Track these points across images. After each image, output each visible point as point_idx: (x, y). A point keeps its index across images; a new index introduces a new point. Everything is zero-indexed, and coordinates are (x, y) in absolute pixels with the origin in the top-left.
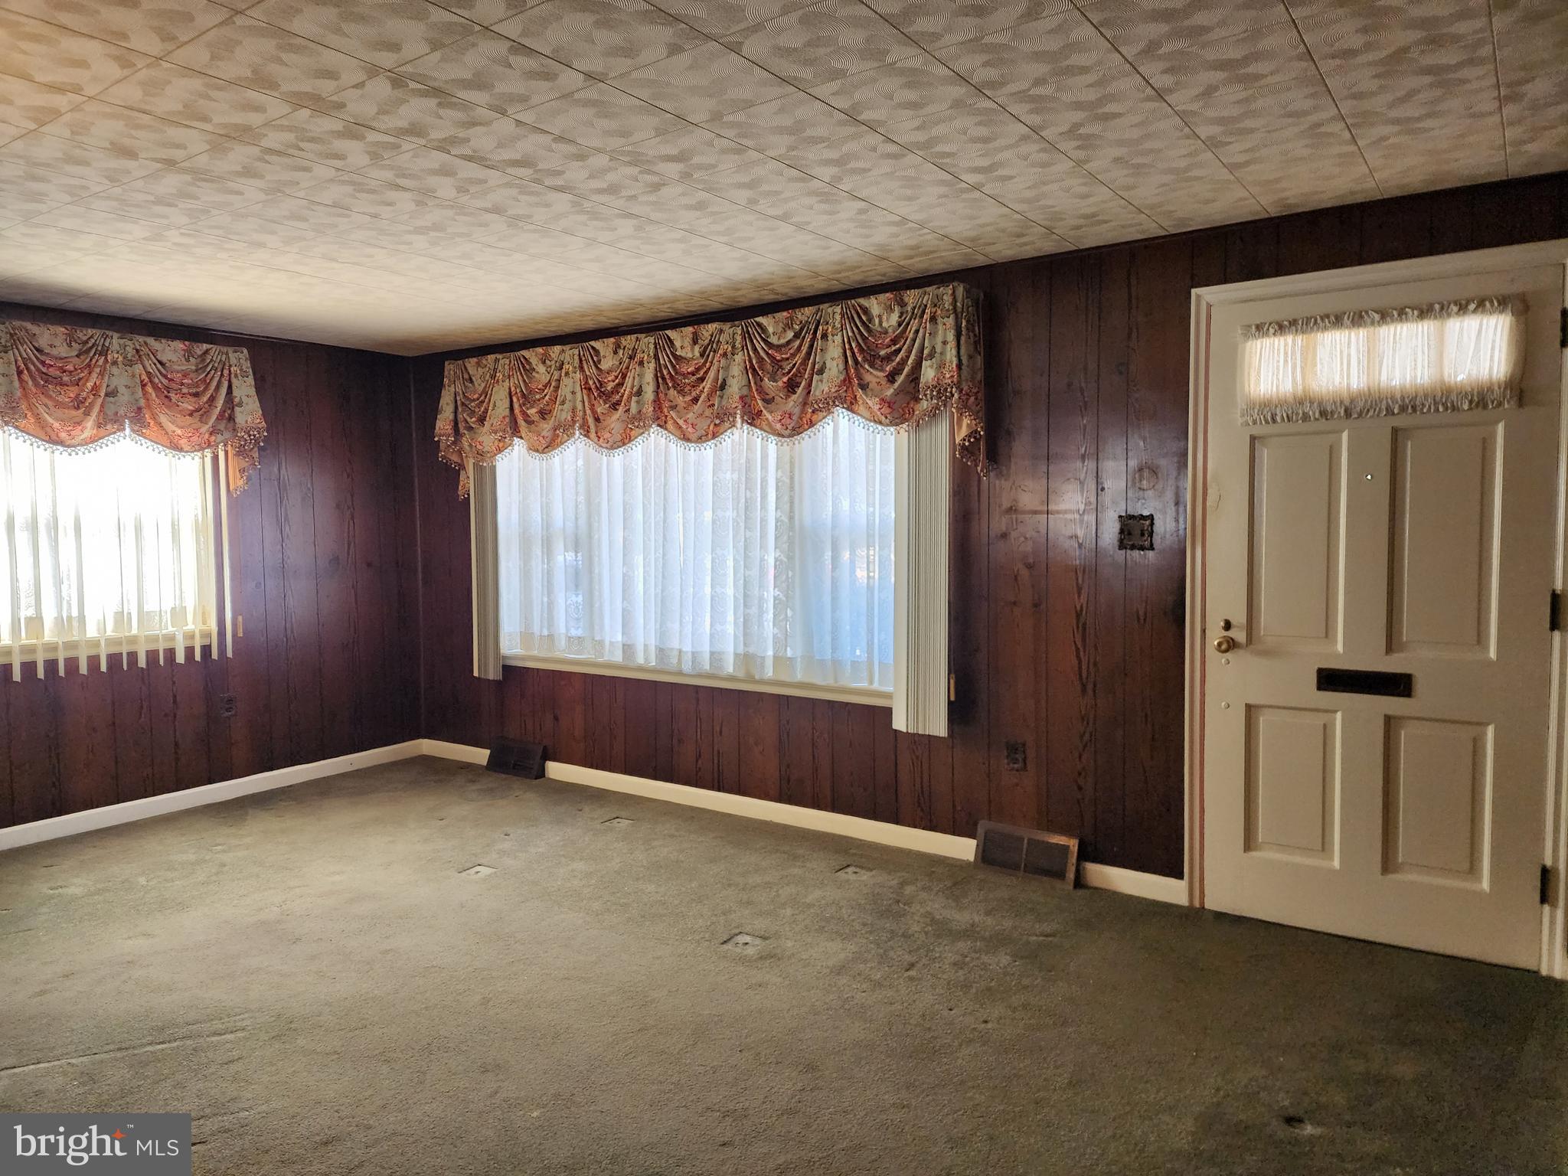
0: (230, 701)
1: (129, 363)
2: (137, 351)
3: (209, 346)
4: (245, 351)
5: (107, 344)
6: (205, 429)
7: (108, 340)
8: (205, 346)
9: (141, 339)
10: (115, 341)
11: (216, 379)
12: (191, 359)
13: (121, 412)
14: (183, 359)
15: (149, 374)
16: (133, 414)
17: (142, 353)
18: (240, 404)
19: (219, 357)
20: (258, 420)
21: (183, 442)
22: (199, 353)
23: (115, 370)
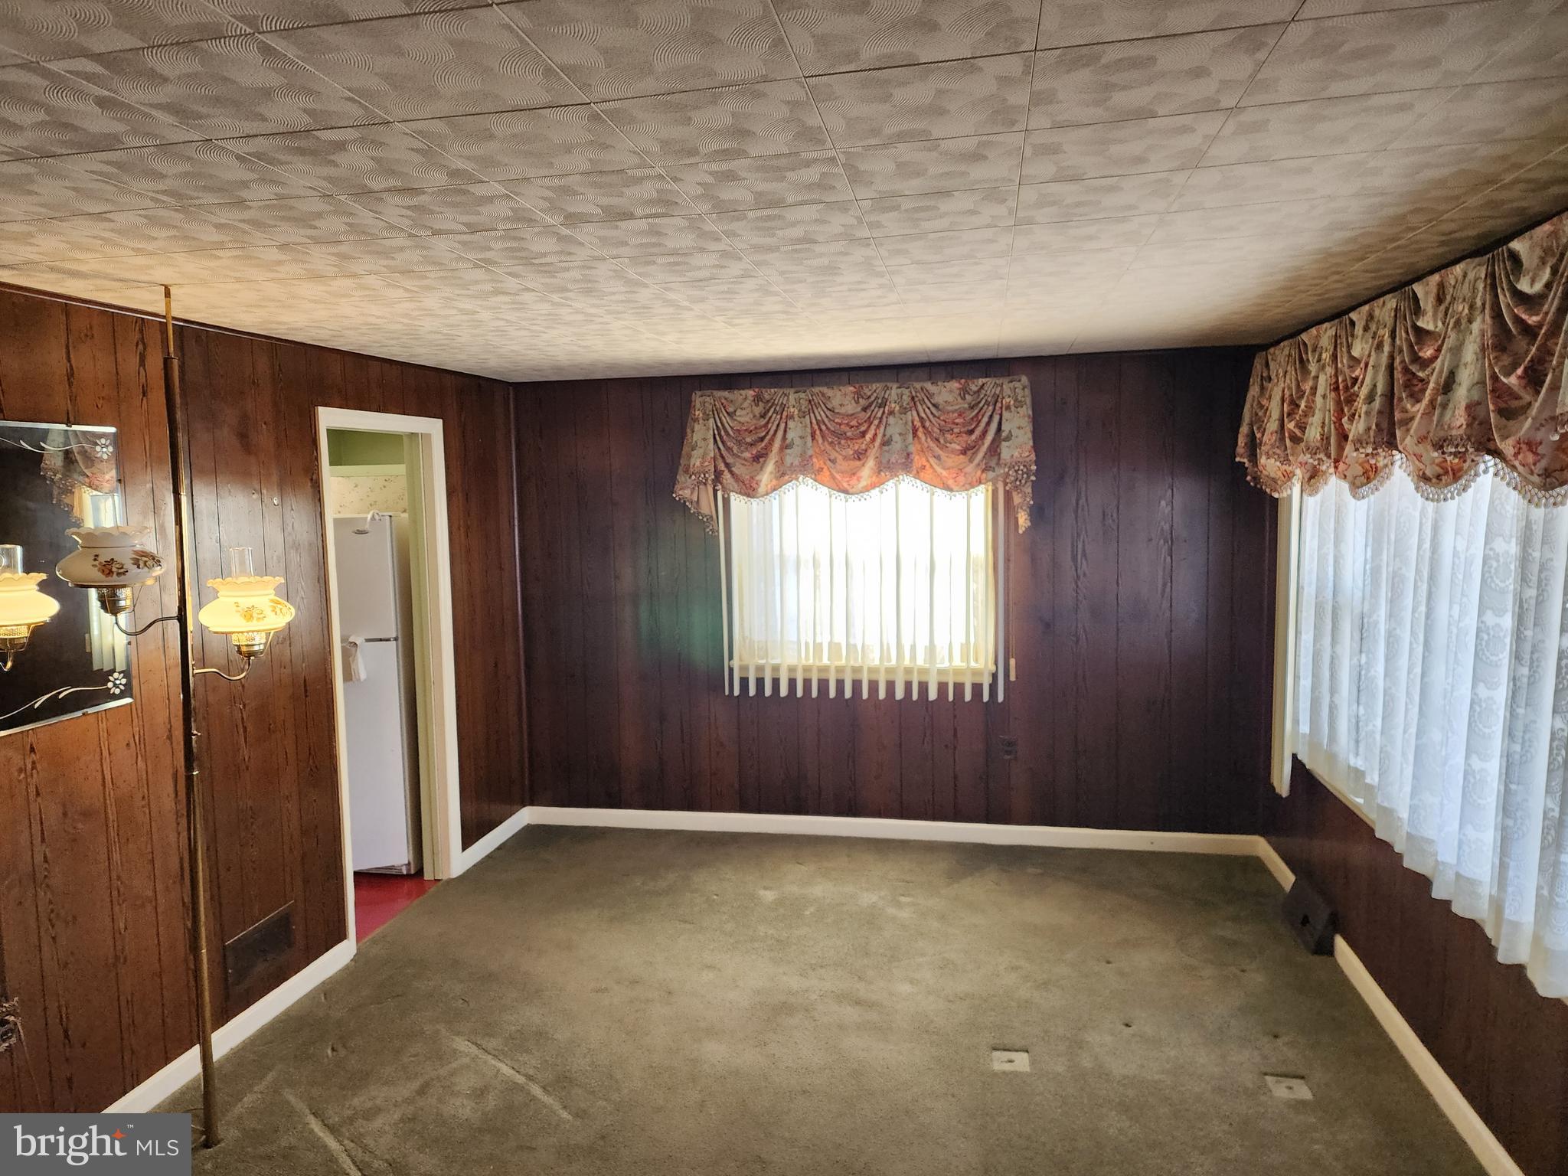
0: (1010, 744)
1: (904, 411)
2: (913, 398)
3: (984, 380)
4: (1024, 379)
5: (886, 396)
6: (970, 468)
7: (888, 392)
8: (981, 381)
9: (918, 385)
10: (894, 392)
11: (988, 414)
12: (967, 396)
13: (893, 460)
14: (959, 398)
15: (921, 419)
16: (904, 460)
17: (916, 399)
18: (1008, 438)
19: (993, 390)
20: (1027, 454)
21: (950, 482)
22: (974, 388)
23: (891, 420)
